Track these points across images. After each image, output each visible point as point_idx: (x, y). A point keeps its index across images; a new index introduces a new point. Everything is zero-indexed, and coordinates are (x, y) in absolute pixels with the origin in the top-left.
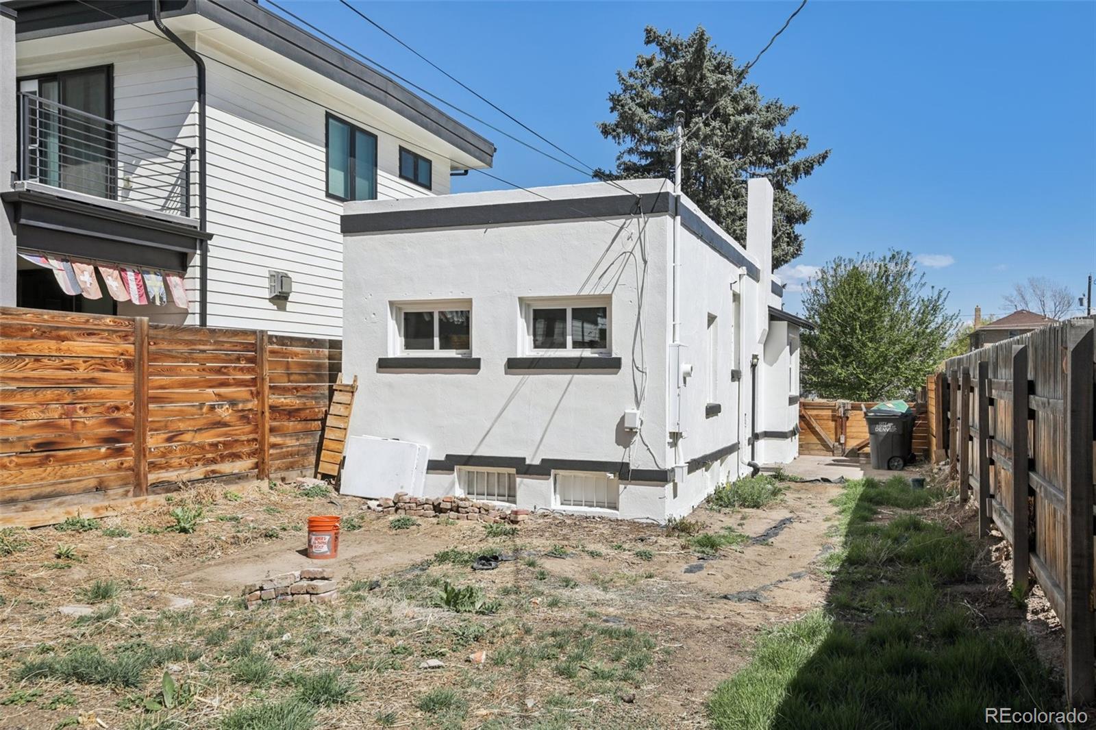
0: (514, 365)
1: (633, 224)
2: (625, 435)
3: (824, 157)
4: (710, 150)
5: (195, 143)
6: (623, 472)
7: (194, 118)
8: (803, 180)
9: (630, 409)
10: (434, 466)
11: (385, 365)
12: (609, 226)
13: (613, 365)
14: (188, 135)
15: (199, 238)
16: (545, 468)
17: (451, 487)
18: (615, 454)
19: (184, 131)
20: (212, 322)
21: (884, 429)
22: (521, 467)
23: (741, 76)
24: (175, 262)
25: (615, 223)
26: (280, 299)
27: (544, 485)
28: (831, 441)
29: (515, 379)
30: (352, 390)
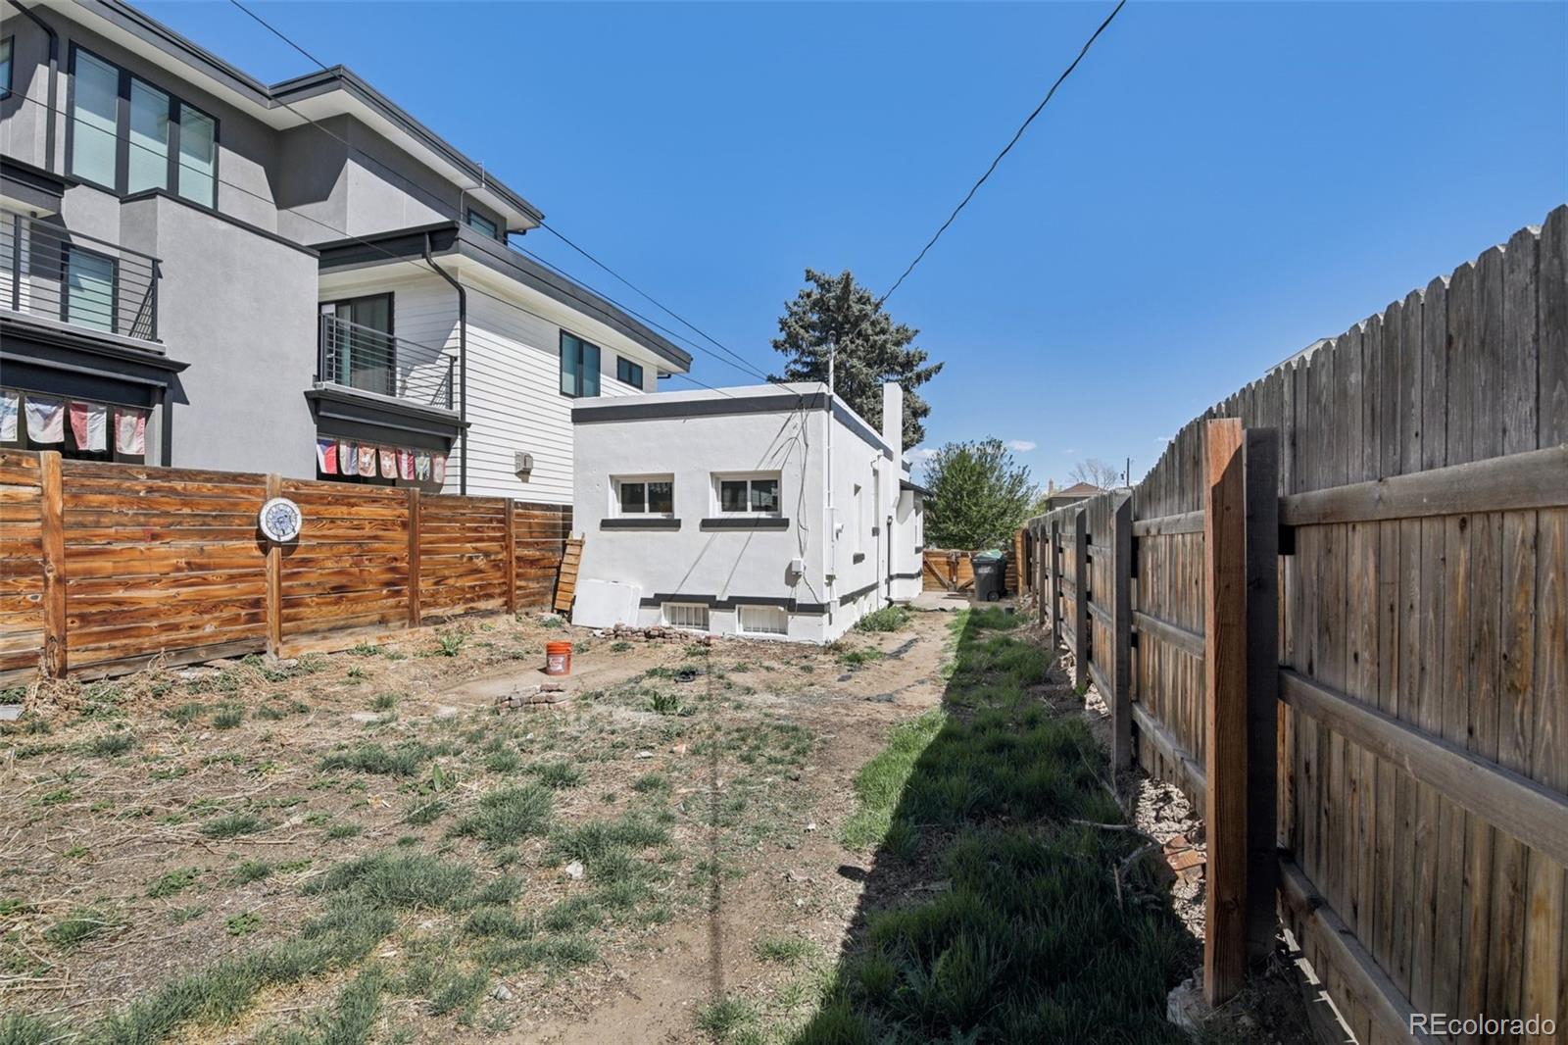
0: (707, 524)
1: (797, 417)
2: (792, 577)
3: (939, 368)
4: (855, 362)
5: (457, 353)
6: (791, 605)
7: (456, 333)
8: (924, 384)
9: (796, 558)
10: (645, 603)
11: (607, 524)
12: (778, 418)
13: (784, 524)
14: (452, 346)
15: (460, 426)
16: (731, 603)
17: (658, 618)
18: (785, 592)
19: (449, 344)
20: (469, 492)
21: (985, 571)
22: (713, 603)
23: (877, 306)
24: (441, 444)
25: (784, 416)
26: (524, 474)
27: (730, 617)
28: (946, 581)
29: (707, 535)
30: (580, 544)
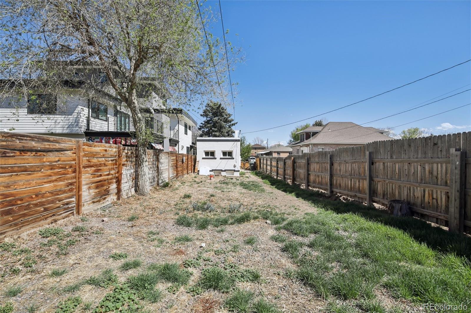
0: (221, 158)
1: (236, 143)
2: (235, 166)
3: (237, 123)
5: (178, 129)
6: (235, 171)
7: (177, 126)
8: (234, 126)
9: (235, 163)
10: (210, 171)
11: (203, 158)
12: (233, 143)
13: (234, 158)
14: (177, 128)
15: (178, 142)
16: (225, 171)
17: (212, 173)
18: (234, 169)
19: (176, 128)
20: (179, 153)
21: (252, 165)
22: (222, 171)
23: (225, 110)
24: (175, 145)
25: (233, 142)
27: (225, 173)
28: (243, 167)
29: (221, 160)
30: (199, 162)
